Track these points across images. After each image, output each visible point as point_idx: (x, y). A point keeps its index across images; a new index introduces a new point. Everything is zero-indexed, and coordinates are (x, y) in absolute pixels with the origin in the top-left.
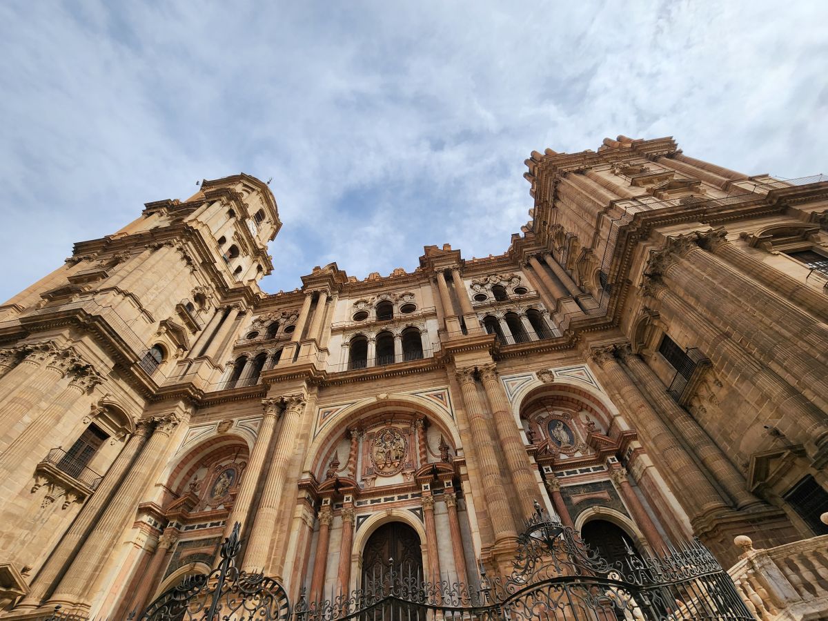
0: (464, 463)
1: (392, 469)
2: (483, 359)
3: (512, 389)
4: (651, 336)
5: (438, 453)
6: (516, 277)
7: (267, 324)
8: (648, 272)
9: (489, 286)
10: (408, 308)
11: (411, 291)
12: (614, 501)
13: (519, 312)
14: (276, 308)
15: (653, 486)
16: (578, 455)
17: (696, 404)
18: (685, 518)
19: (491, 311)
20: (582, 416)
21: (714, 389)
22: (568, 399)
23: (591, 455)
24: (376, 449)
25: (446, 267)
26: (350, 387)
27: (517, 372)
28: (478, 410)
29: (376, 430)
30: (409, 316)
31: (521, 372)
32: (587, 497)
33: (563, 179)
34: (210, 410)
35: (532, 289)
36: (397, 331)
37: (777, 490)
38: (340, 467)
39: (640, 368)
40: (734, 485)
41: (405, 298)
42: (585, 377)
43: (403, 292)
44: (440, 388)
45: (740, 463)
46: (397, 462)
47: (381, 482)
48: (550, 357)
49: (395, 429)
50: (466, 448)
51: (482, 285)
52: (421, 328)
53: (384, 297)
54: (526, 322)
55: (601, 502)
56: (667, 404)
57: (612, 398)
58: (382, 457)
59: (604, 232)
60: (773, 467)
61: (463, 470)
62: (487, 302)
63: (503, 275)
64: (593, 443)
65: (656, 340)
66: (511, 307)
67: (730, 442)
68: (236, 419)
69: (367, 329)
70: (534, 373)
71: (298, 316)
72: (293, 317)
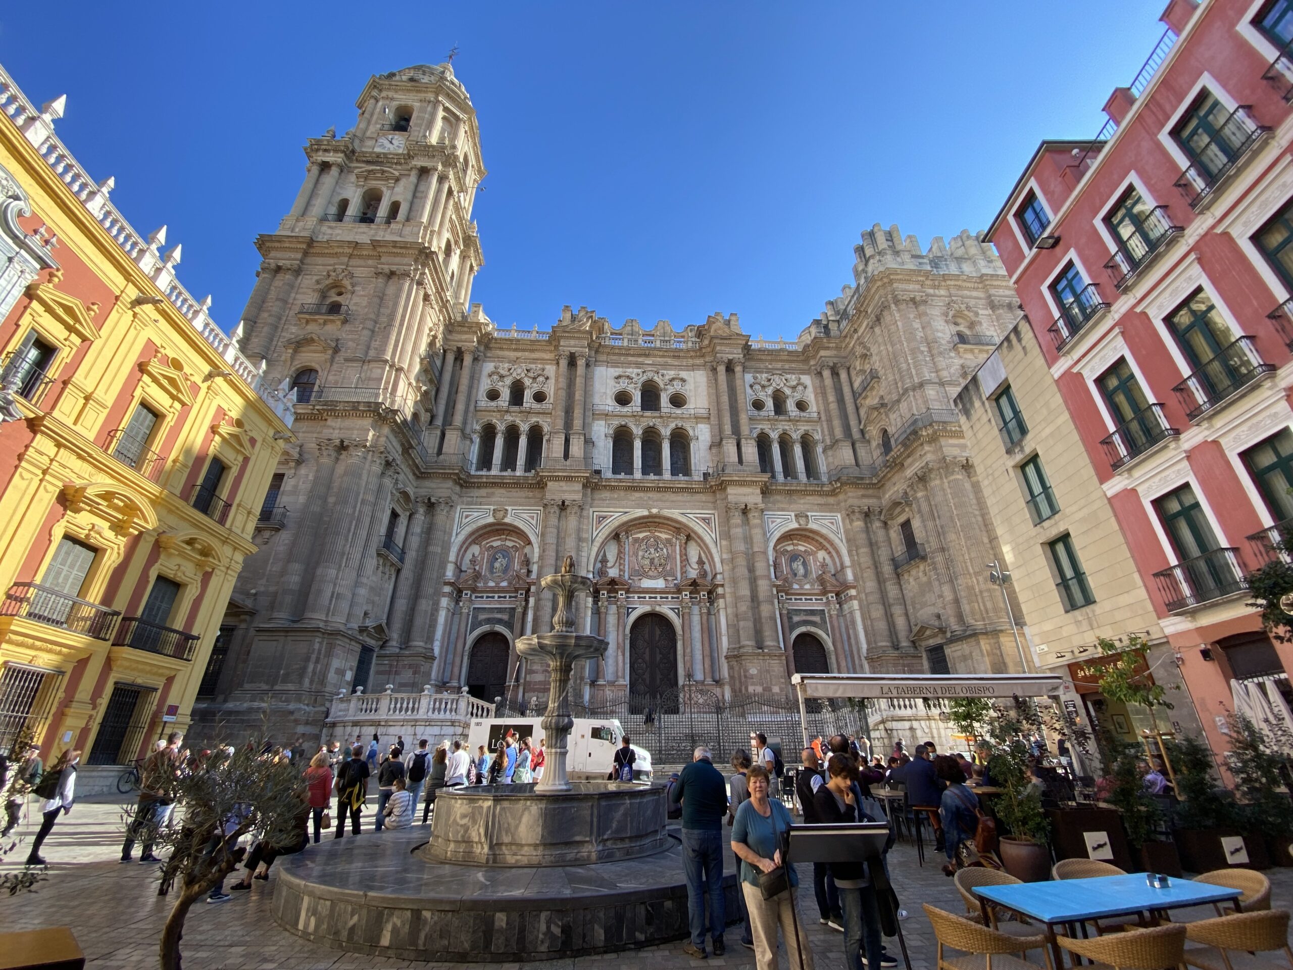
0: (722, 586)
1: (655, 573)
2: (751, 496)
3: (771, 526)
4: (900, 514)
5: (695, 566)
6: (802, 384)
7: (508, 381)
8: (919, 473)
9: (770, 391)
10: (678, 401)
11: (683, 374)
12: (822, 625)
13: (794, 436)
14: (513, 355)
15: (853, 622)
16: (807, 586)
17: (906, 576)
18: (864, 646)
19: (766, 427)
20: (821, 554)
21: (921, 574)
22: (813, 539)
23: (817, 588)
24: (641, 553)
25: (731, 357)
26: (622, 493)
27: (779, 510)
28: (741, 547)
29: (641, 536)
30: (679, 411)
31: (783, 510)
32: (804, 618)
33: (893, 306)
34: (476, 492)
35: (815, 409)
36: (666, 432)
37: (924, 644)
38: (609, 565)
39: (881, 533)
40: (902, 632)
41: (675, 383)
42: (834, 528)
43: (671, 373)
44: (707, 513)
45: (912, 622)
46: (661, 569)
47: (646, 583)
48: (810, 499)
49: (659, 537)
50: (726, 575)
51: (763, 387)
52: (691, 433)
53: (650, 375)
54: (798, 450)
55: (813, 624)
56: (887, 569)
57: (850, 552)
58: (647, 562)
59: (903, 406)
60: (928, 633)
61: (720, 590)
62: (763, 413)
63: (788, 376)
64: (821, 580)
65: (902, 519)
66: (787, 426)
67: (914, 608)
68: (509, 508)
69: (632, 419)
70: (793, 514)
71: (547, 378)
72: (541, 379)
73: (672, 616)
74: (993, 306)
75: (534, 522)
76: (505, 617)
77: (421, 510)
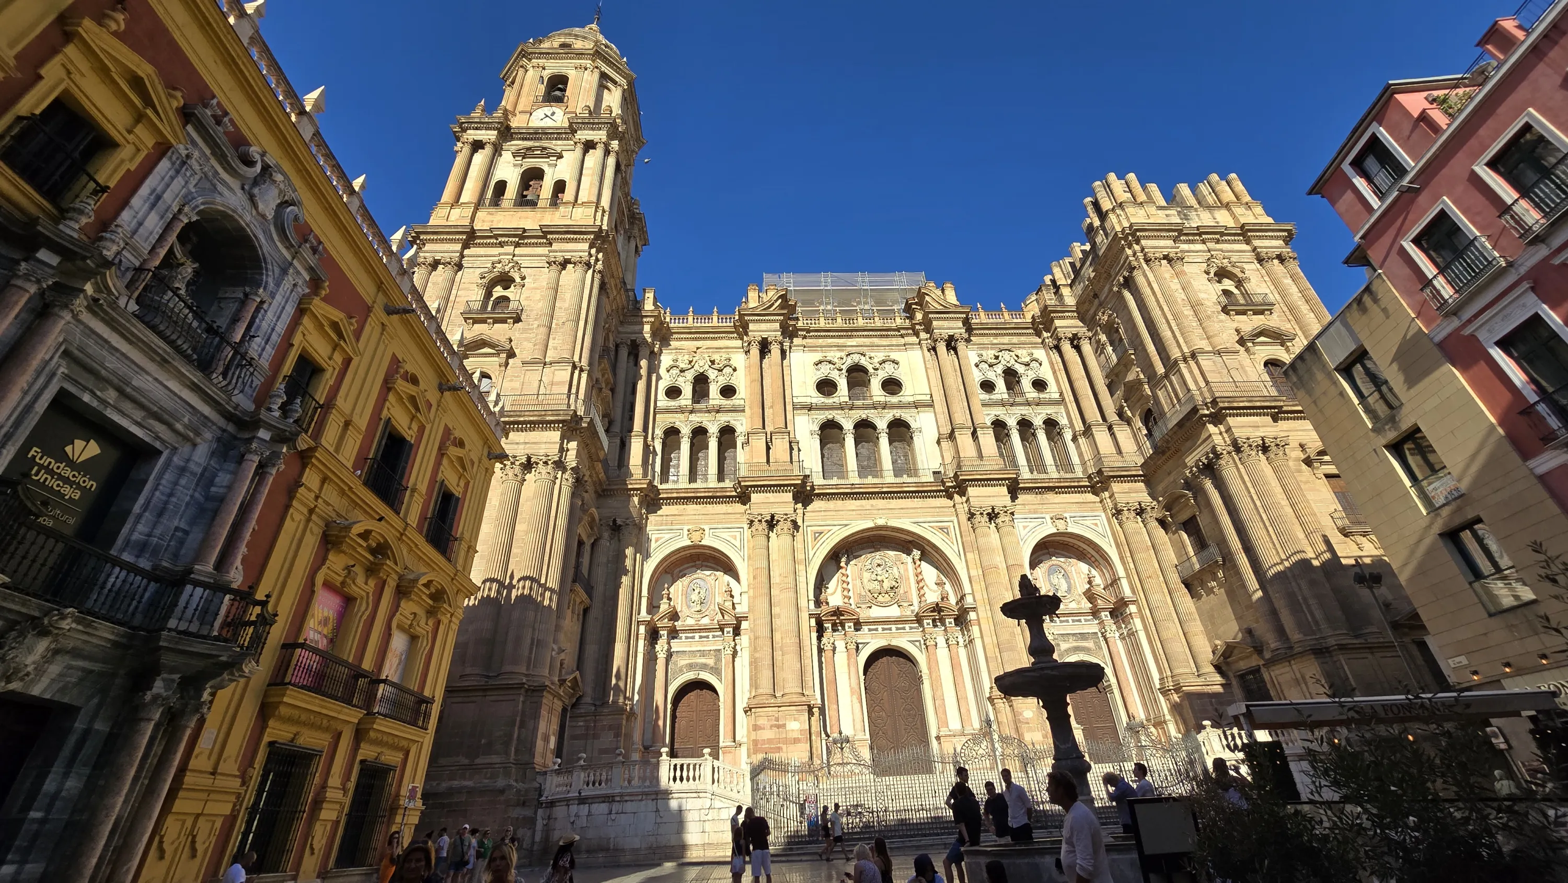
1: (887, 600)
2: (998, 496)
3: (1023, 533)
4: (1181, 509)
5: (935, 588)
6: (1036, 360)
7: (690, 375)
8: (1204, 461)
9: (999, 369)
10: (892, 385)
11: (893, 356)
12: (1097, 652)
13: (1036, 422)
14: (692, 344)
17: (1197, 585)
19: (1000, 412)
22: (1074, 547)
23: (1086, 605)
24: (865, 575)
25: (951, 332)
26: (840, 502)
27: (1030, 512)
28: (994, 560)
30: (894, 399)
31: (1035, 513)
32: (1075, 644)
33: (1144, 266)
34: (666, 511)
35: (1055, 388)
36: (882, 425)
37: (1232, 668)
40: (1202, 657)
41: (886, 365)
43: (879, 356)
44: (944, 521)
47: (877, 612)
48: (1067, 497)
50: (978, 596)
51: (991, 366)
52: (913, 425)
53: (856, 358)
54: (1042, 436)
55: (1086, 650)
56: (1172, 578)
57: (1122, 559)
58: (875, 585)
60: (1236, 653)
61: (972, 616)
62: (995, 396)
63: (1019, 352)
64: (1089, 596)
65: (1184, 515)
66: (1025, 411)
68: (706, 527)
69: (839, 412)
70: (1048, 517)
71: (735, 370)
72: (728, 370)
73: (913, 650)
74: (1260, 260)
75: (737, 543)
76: (711, 662)
77: (606, 535)
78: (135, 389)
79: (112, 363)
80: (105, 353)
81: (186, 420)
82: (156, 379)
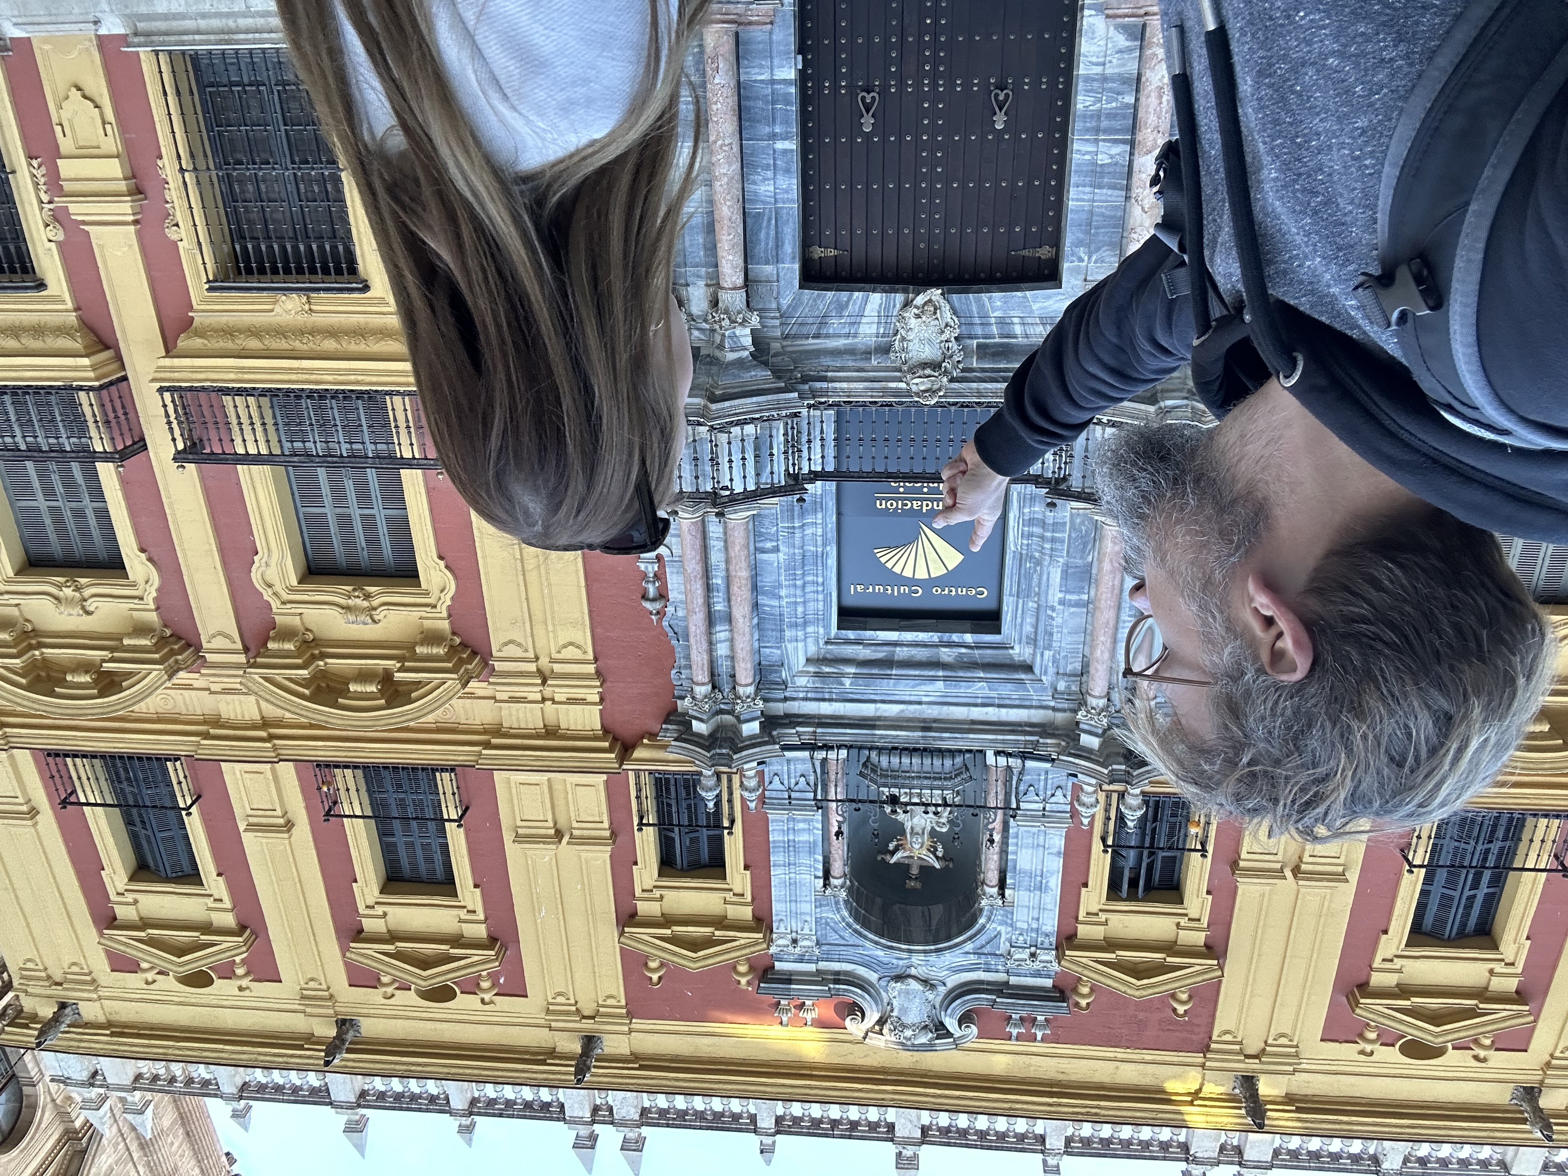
78: (934, 679)
79: (980, 689)
80: (994, 694)
81: (847, 682)
82: (920, 703)
